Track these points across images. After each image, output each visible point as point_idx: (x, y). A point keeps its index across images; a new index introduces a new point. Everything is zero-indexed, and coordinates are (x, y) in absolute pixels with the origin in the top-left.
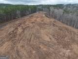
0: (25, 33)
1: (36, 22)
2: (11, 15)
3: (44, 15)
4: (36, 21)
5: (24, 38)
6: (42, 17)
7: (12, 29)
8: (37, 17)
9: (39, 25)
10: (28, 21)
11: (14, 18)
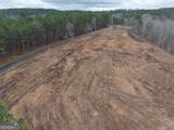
0: (80, 70)
2: (55, 31)
3: (125, 35)
4: (105, 46)
5: (76, 81)
6: (120, 38)
7: (56, 60)
8: (109, 38)
9: (113, 55)
10: (88, 45)
11: (61, 39)
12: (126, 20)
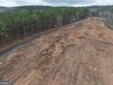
1: (87, 37)
2: (48, 21)
3: (103, 25)
4: (87, 34)
7: (47, 46)
8: (90, 28)
12: (100, 13)
